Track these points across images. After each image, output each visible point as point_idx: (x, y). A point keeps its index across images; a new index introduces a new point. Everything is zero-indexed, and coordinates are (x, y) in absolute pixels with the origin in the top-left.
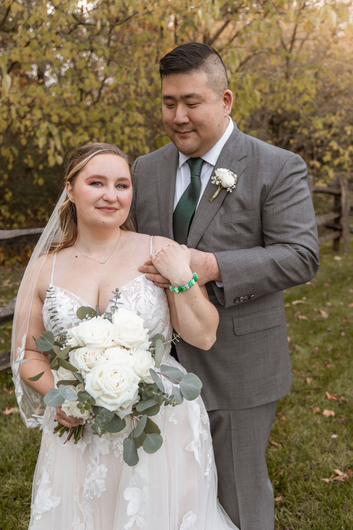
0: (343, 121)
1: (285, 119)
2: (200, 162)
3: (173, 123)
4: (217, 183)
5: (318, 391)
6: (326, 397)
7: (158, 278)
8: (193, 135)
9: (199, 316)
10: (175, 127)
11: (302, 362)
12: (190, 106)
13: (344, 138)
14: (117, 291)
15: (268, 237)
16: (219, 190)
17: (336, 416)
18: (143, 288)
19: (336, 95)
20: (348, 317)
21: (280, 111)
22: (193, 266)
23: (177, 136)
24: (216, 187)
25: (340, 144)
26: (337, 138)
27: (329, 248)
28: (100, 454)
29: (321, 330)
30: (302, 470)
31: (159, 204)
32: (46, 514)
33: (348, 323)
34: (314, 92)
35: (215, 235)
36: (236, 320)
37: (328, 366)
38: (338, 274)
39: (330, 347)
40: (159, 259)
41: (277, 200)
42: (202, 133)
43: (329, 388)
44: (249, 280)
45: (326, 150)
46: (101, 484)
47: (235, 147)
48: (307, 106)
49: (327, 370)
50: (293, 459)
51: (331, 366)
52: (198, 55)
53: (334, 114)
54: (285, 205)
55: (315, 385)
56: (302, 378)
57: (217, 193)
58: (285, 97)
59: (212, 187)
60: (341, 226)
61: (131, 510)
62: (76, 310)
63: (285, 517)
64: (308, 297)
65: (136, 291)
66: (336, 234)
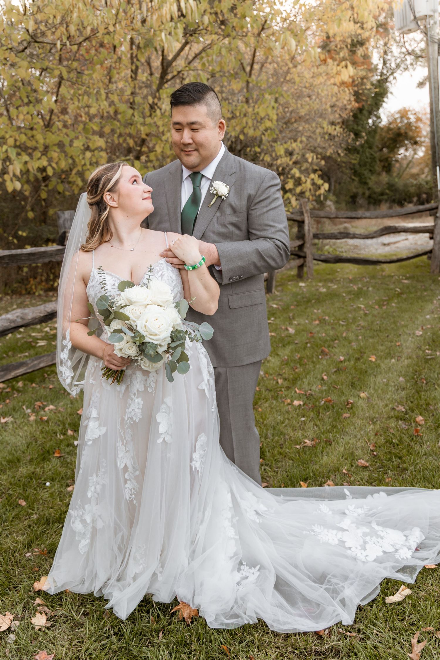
0: (304, 148)
1: (246, 146)
2: (200, 176)
3: (181, 144)
4: (215, 192)
5: (288, 388)
6: (296, 392)
7: (175, 261)
8: (195, 153)
9: (206, 288)
10: (182, 146)
11: (273, 369)
12: (193, 130)
13: (305, 166)
14: (151, 266)
15: (252, 233)
16: (215, 198)
17: (304, 405)
18: (165, 268)
19: (296, 121)
20: (313, 332)
21: (242, 137)
22: (201, 251)
23: (183, 154)
24: (214, 195)
25: (301, 172)
26: (298, 166)
27: (293, 276)
28: (138, 391)
29: (289, 343)
30: (277, 442)
31: (168, 210)
32: (95, 441)
33: (313, 337)
34: (275, 117)
35: (214, 232)
36: (230, 297)
37: (297, 370)
38: (303, 298)
39: (297, 356)
40: (176, 246)
41: (259, 206)
42: (201, 151)
43: (298, 385)
44: (240, 263)
45: (288, 178)
46: (138, 411)
47: (227, 165)
48: (269, 131)
49: (296, 373)
50: (270, 435)
51: (299, 370)
52: (200, 92)
53: (295, 141)
54: (265, 210)
55: (286, 384)
56: (274, 380)
57: (214, 200)
58: (247, 123)
59: (210, 195)
60: (305, 253)
61: (162, 429)
62: (117, 285)
63: (266, 472)
64: (276, 318)
65: (160, 270)
66: (301, 261)
